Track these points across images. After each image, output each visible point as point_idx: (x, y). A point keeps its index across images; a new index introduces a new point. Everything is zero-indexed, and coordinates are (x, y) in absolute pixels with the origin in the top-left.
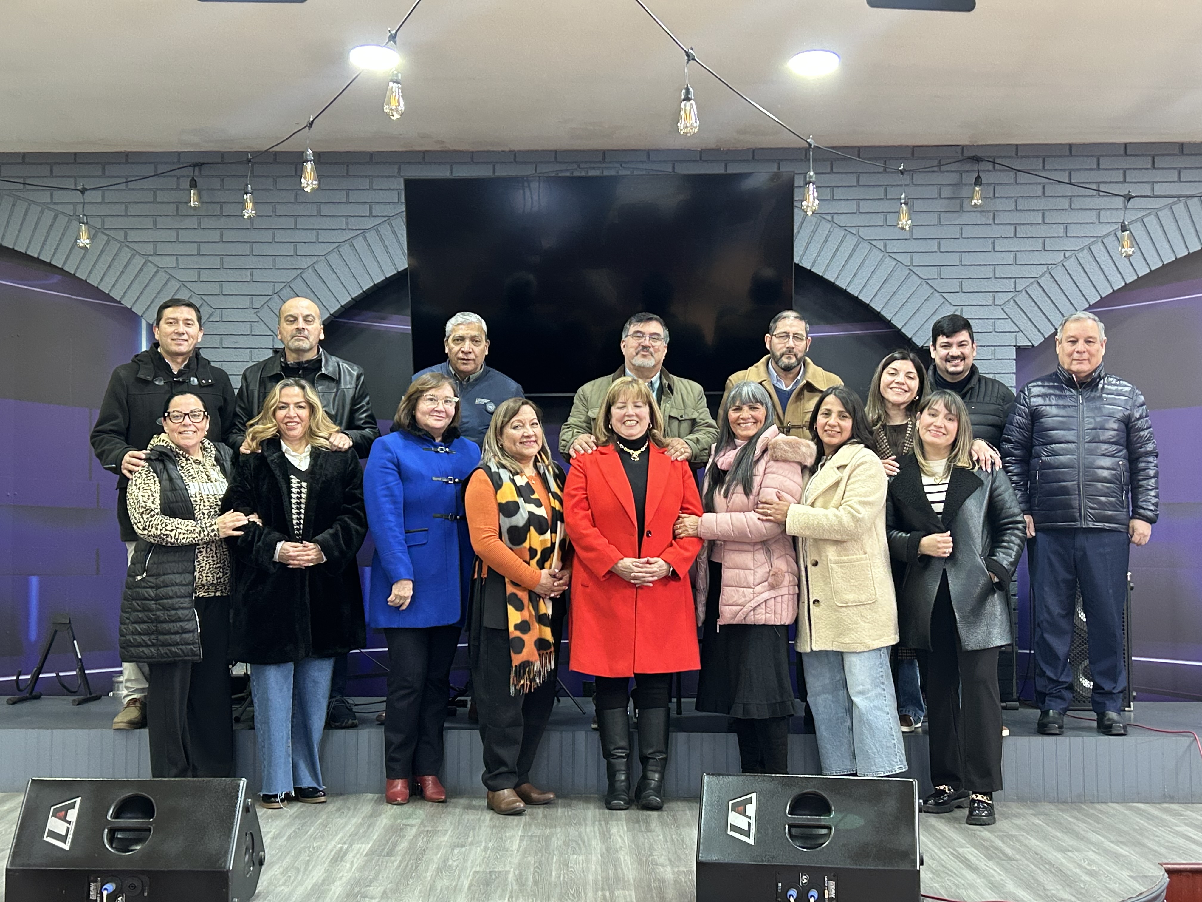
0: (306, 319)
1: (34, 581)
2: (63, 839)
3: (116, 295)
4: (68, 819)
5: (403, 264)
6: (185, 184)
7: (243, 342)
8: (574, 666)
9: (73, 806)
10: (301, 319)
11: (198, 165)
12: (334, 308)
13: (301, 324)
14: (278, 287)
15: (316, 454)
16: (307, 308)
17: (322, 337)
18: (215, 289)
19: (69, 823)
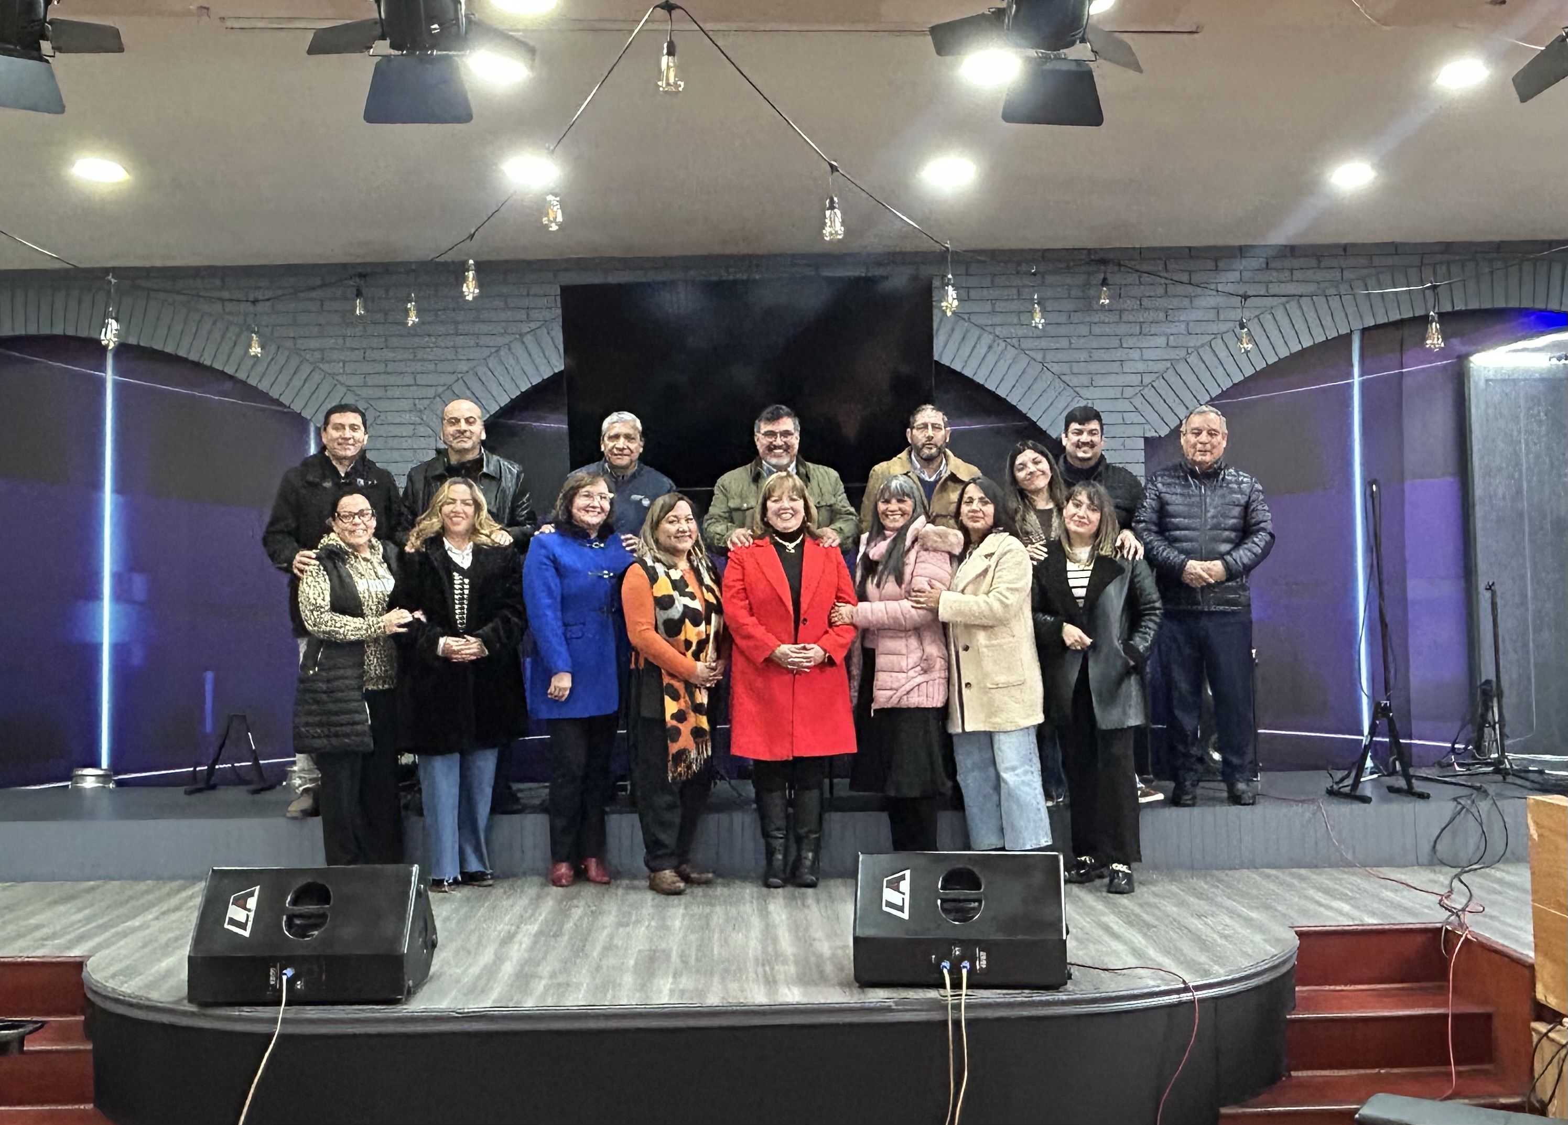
0: (468, 421)
1: (209, 675)
2: (243, 926)
3: (285, 400)
4: (248, 906)
5: (559, 367)
6: (351, 292)
7: (408, 443)
8: (735, 751)
9: (251, 894)
10: (463, 421)
11: (362, 276)
12: (494, 408)
13: (463, 426)
14: (440, 389)
15: (478, 551)
16: (469, 410)
17: (484, 437)
18: (380, 393)
19: (249, 910)
